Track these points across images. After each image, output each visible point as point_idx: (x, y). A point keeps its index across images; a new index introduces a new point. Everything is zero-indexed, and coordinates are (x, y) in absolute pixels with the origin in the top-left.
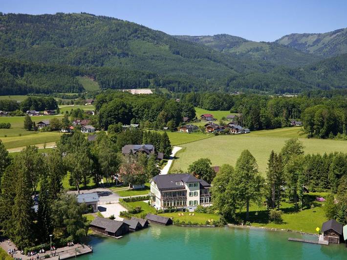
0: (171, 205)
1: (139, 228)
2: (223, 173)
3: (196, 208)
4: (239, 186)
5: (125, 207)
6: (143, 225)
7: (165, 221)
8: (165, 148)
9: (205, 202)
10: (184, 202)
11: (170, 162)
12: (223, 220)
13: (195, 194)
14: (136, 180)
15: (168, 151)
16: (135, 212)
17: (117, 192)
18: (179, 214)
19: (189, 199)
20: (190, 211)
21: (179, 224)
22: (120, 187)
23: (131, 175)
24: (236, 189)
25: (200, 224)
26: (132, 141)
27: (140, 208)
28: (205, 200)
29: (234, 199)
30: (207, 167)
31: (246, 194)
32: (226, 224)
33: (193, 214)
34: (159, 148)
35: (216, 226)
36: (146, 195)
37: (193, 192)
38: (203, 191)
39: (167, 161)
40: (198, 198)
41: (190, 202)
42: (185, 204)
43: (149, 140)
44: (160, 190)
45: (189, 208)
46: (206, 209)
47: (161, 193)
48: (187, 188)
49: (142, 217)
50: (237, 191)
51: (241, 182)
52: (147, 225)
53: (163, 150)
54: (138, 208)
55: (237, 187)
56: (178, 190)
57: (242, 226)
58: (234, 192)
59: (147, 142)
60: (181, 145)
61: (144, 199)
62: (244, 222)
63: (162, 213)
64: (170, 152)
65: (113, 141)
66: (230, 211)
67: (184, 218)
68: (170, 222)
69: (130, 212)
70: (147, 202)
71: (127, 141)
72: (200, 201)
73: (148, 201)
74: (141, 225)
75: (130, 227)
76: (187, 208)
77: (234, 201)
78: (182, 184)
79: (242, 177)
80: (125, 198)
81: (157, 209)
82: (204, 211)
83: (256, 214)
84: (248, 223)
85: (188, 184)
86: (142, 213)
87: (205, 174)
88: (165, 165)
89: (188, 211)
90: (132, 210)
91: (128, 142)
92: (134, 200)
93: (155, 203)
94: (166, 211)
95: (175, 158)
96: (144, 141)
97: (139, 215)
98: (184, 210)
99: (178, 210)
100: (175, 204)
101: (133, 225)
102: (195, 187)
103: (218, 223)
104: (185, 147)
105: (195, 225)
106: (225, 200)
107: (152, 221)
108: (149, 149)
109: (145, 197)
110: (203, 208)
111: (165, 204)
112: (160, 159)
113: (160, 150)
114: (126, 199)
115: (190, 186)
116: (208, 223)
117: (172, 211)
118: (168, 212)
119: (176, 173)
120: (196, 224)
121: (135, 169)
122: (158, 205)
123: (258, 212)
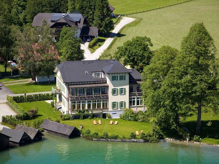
0: (83, 107)
1: (26, 141)
2: (159, 60)
3: (122, 113)
4: (183, 81)
5: (14, 110)
6: (32, 137)
7: (68, 132)
8: (102, 20)
9: (138, 104)
10: (103, 104)
11: (109, 41)
12: (157, 132)
13: (122, 92)
14: (40, 69)
15: (106, 25)
16: (26, 118)
17: (9, 87)
18: (95, 122)
19: (112, 99)
20: (114, 117)
21: (89, 137)
22: (17, 78)
23: (31, 60)
24: (178, 86)
25: (121, 137)
26: (51, 6)
27: (36, 112)
28: (138, 102)
29: (173, 100)
30: (145, 50)
31: (192, 92)
32: (162, 138)
33: (116, 122)
34: (93, 19)
35: (146, 141)
36: (50, 93)
37: (119, 88)
38: (135, 87)
39: (104, 40)
40: (125, 98)
41: (114, 105)
42: (105, 106)
43: (78, 6)
44: (68, 84)
45: (111, 113)
46: (137, 114)
47: (69, 89)
48: (109, 82)
49: (35, 125)
50: (178, 88)
51: (187, 74)
52: (39, 137)
53: (99, 22)
54: (32, 111)
55: (179, 81)
56: (94, 85)
57: (187, 142)
58: (173, 89)
59: (74, 8)
60: (134, 15)
61: (48, 97)
62: (190, 136)
63: (69, 119)
64: (111, 26)
65: (21, 6)
66: (169, 119)
67: (99, 128)
68: (75, 134)
69: (18, 118)
70: (49, 102)
71: (43, 6)
72: (130, 102)
73: (52, 101)
74: (29, 137)
75: (10, 139)
76: (108, 113)
77: (175, 104)
78: (103, 77)
79: (189, 66)
80: (16, 95)
81: (64, 113)
82: (134, 118)
83: (209, 124)
84: (196, 137)
85: (111, 76)
86: (37, 120)
87: (141, 60)
88: (100, 46)
89: (110, 117)
90: (22, 114)
91: (44, 9)
92: (30, 99)
93: (61, 104)
94: (76, 117)
95: (119, 35)
96: (70, 7)
97: (32, 122)
98: (104, 116)
99: (94, 116)
100: (89, 106)
101: (16, 138)
102: (122, 81)
103: (150, 136)
104: (140, 17)
105: (113, 138)
106: (160, 102)
107: (50, 131)
108: (75, 20)
109: (48, 95)
110: (133, 114)
111: (74, 107)
112: (92, 37)
113: (95, 22)
114: (18, 97)
115: (113, 79)
116: (133, 136)
117: (85, 117)
118: (79, 119)
119: (108, 58)
120: (116, 137)
121: (38, 51)
122: (65, 107)
123: (212, 121)
